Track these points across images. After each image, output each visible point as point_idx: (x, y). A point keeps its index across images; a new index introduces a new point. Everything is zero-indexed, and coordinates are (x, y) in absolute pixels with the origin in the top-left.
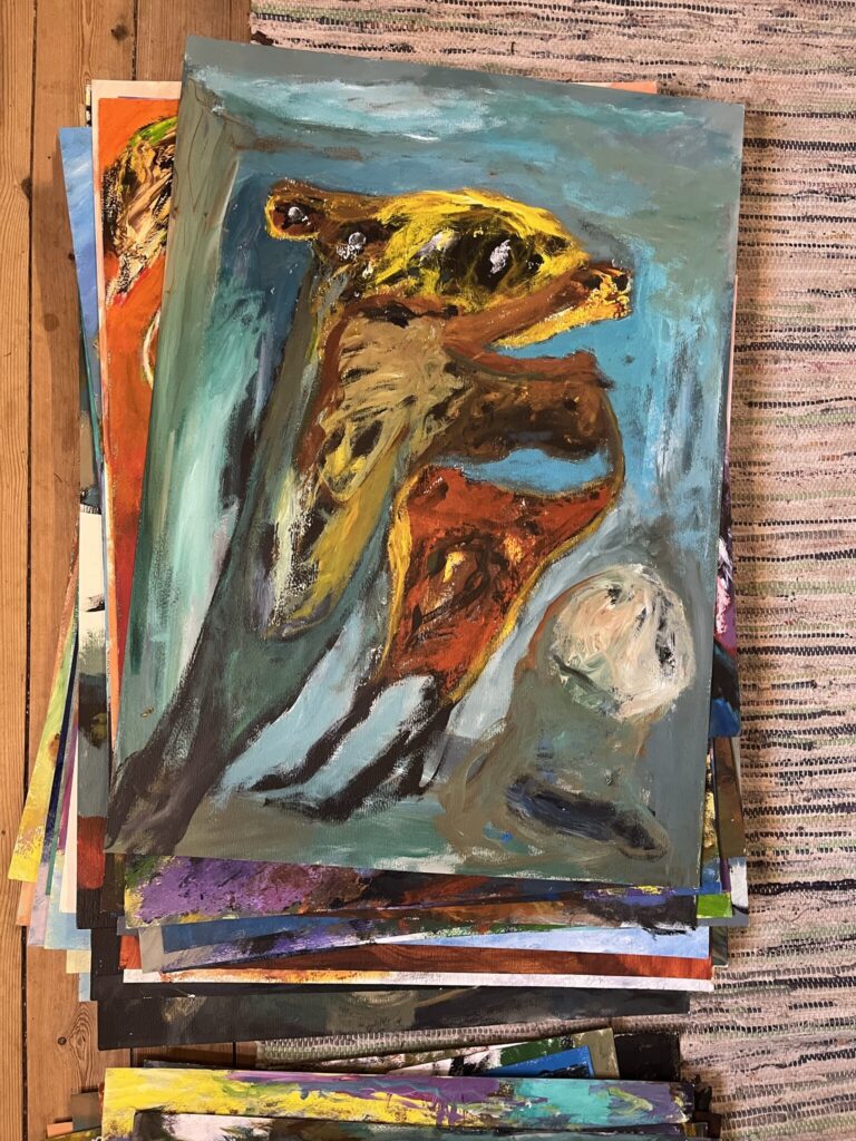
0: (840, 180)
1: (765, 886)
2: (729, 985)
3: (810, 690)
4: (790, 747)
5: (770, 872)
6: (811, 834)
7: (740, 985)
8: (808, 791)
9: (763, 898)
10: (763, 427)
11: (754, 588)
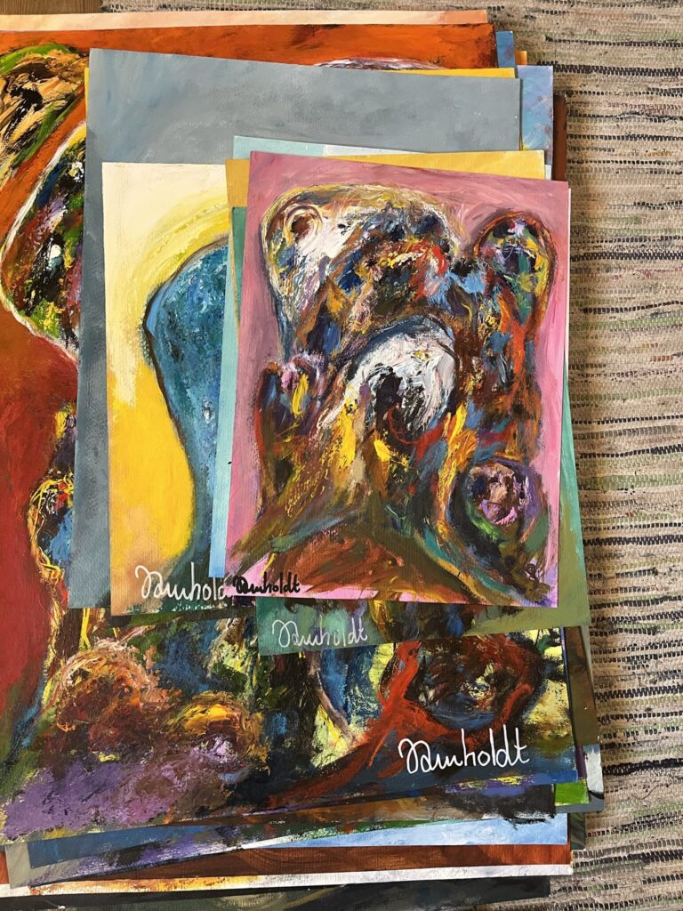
0: (659, 103)
1: (618, 767)
2: (587, 863)
3: (652, 577)
4: (636, 633)
5: (621, 753)
6: (659, 715)
7: (597, 863)
8: (654, 673)
9: (616, 778)
10: (599, 332)
11: (595, 482)
